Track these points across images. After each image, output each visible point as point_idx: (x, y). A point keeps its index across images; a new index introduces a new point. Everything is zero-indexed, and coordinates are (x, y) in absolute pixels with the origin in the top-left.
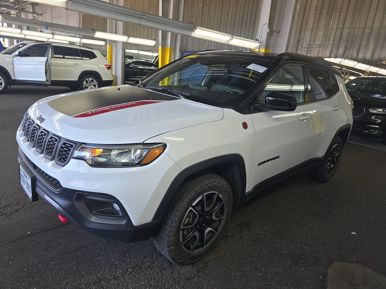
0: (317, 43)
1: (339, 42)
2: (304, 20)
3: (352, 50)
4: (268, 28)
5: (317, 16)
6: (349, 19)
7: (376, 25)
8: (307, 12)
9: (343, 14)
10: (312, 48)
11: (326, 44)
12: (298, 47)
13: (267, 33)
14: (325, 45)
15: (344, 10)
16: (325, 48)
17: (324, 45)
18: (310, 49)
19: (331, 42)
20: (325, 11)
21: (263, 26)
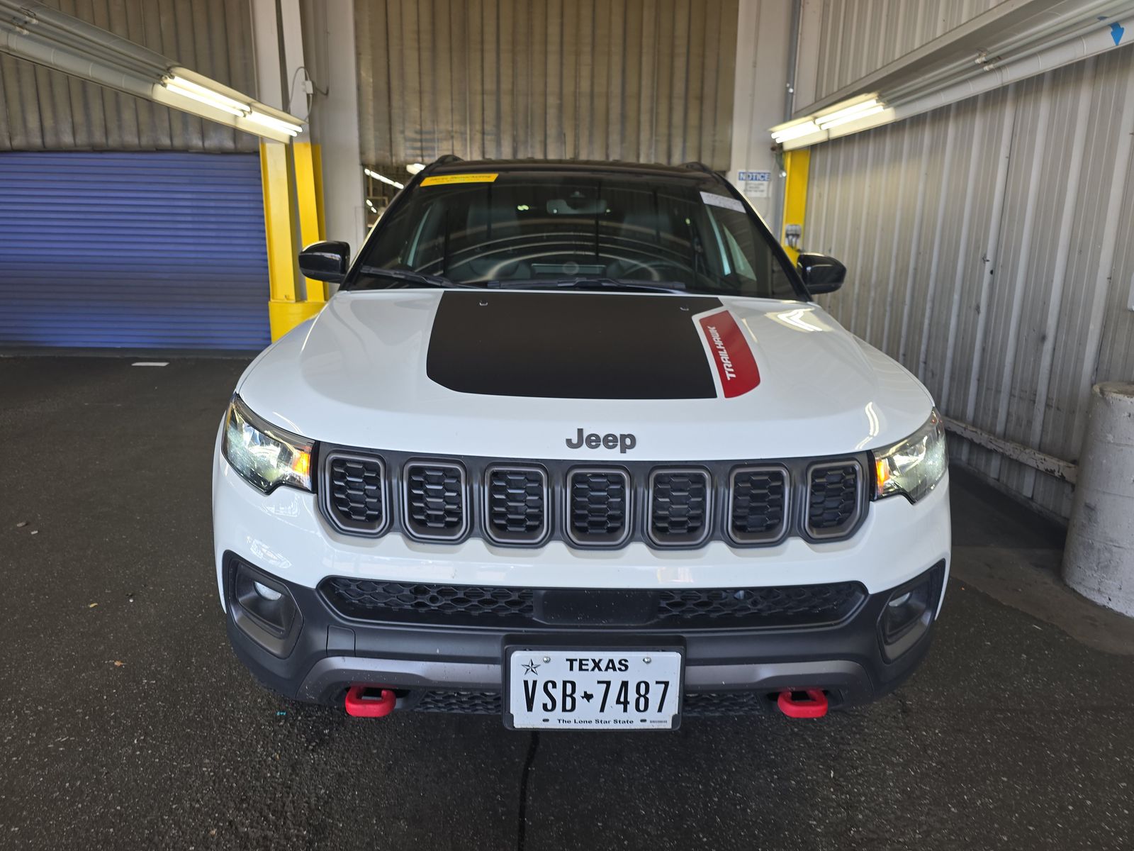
0: (442, 127)
1: (498, 126)
2: (390, 63)
3: (532, 147)
4: (306, 79)
5: (426, 55)
6: (506, 71)
7: (569, 88)
8: (394, 42)
9: (490, 57)
10: (433, 140)
11: (466, 131)
12: (393, 136)
13: (308, 95)
14: (466, 133)
15: (490, 46)
16: (466, 140)
17: (463, 134)
18: (430, 144)
19: (478, 127)
20: (442, 45)
21: (297, 72)
